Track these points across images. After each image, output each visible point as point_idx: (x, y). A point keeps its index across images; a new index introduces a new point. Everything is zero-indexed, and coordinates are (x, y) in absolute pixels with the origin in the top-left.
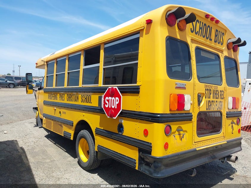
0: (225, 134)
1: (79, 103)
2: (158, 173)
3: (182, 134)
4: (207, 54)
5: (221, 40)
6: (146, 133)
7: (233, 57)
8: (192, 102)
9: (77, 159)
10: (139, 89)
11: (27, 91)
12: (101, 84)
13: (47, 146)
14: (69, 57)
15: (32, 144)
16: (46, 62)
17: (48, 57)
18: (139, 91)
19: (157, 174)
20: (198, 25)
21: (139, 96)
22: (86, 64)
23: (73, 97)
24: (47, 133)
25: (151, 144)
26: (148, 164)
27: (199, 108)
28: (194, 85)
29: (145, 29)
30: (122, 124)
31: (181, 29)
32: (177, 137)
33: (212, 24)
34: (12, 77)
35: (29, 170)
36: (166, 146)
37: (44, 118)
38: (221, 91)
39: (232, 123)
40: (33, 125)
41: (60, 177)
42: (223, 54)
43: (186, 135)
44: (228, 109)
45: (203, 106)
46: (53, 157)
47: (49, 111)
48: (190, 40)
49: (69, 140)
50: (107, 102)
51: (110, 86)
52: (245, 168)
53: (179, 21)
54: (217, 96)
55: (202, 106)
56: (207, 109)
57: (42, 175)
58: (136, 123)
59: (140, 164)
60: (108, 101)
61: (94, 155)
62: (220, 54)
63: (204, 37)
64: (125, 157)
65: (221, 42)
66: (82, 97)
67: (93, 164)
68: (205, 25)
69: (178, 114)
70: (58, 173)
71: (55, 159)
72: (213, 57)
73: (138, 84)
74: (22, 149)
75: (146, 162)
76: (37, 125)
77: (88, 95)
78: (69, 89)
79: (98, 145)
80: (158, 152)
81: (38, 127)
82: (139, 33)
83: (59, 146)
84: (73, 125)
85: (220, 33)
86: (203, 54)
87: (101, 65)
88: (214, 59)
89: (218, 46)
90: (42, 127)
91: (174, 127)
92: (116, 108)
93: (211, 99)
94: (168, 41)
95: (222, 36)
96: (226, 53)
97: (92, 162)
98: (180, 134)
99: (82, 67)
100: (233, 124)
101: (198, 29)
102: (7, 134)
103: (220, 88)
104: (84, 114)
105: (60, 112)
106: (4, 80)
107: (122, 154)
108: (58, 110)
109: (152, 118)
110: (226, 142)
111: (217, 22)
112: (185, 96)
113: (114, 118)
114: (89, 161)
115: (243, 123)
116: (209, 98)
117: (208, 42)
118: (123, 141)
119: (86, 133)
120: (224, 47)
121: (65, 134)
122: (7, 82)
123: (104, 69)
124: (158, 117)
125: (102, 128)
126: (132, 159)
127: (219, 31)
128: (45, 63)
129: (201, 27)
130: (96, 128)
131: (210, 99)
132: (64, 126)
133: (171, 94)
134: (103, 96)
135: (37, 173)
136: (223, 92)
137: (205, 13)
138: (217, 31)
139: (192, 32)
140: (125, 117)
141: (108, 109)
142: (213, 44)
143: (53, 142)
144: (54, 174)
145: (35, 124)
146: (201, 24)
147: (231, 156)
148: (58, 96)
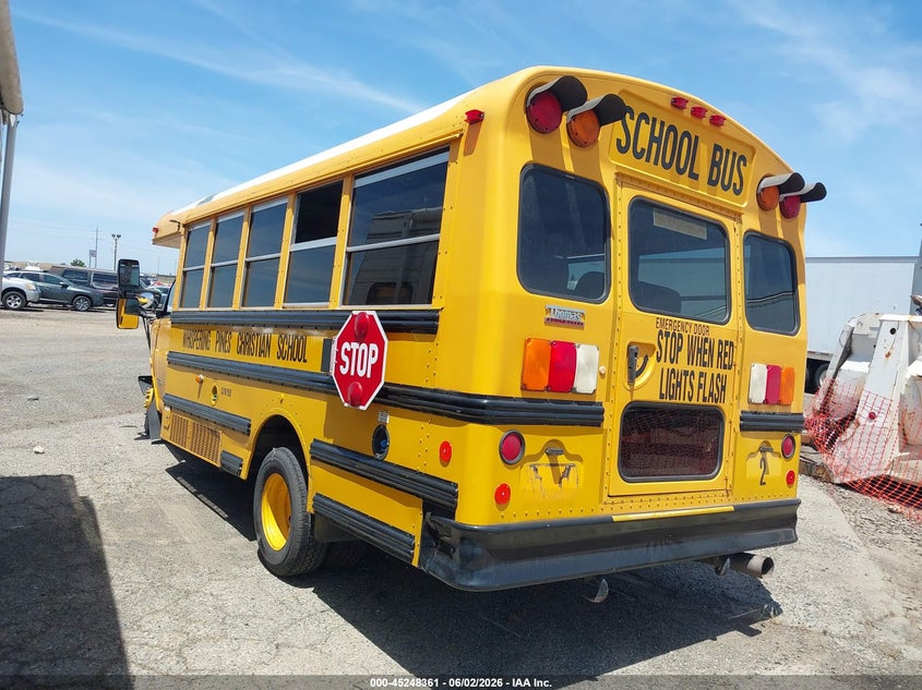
0: (730, 482)
1: (272, 360)
2: (471, 575)
3: (562, 465)
4: (677, 220)
5: (736, 179)
6: (446, 453)
7: (781, 235)
8: (603, 369)
9: (255, 544)
10: (437, 319)
11: (119, 321)
12: (335, 303)
13: (168, 499)
14: (252, 214)
15: (122, 489)
16: (184, 226)
17: (191, 209)
18: (436, 327)
19: (468, 579)
20: (645, 129)
21: (436, 341)
22: (299, 238)
23: (255, 342)
24: (174, 461)
25: (456, 486)
26: (446, 549)
27: (632, 391)
28: (616, 317)
29: (463, 139)
30: (385, 427)
31: (580, 142)
32: (546, 472)
33: (700, 129)
34: (85, 274)
35: (98, 564)
36: (503, 495)
37: (168, 409)
38: (720, 342)
39: (763, 450)
40: (134, 433)
41: (192, 588)
42: (741, 222)
43: (579, 471)
44: (750, 402)
45: (648, 387)
46: (181, 531)
47: (183, 385)
48: (614, 177)
49: (236, 479)
50: (345, 358)
51: (356, 310)
52: (817, 606)
53: (574, 117)
54: (706, 356)
55: (644, 384)
56: (662, 396)
57: (135, 578)
58: (423, 424)
59: (425, 547)
60: (349, 354)
61: (305, 527)
62: (728, 223)
63: (667, 166)
64: (387, 529)
65: (735, 184)
66: (282, 340)
67: (298, 556)
68: (672, 128)
69: (552, 401)
70: (189, 578)
71: (187, 539)
72: (701, 233)
73: (434, 305)
74: (87, 502)
75: (443, 542)
76: (146, 436)
77: (297, 337)
78: (244, 315)
79: (317, 494)
80: (474, 511)
81: (150, 441)
82: (447, 149)
83: (209, 502)
84: (249, 431)
85: (731, 157)
86: (659, 221)
87: (340, 242)
88: (705, 238)
89: (723, 198)
90: (163, 442)
91: (534, 441)
92: (369, 376)
93: (682, 364)
94: (531, 179)
95: (739, 164)
96: (752, 222)
97: (298, 547)
98: (557, 465)
99: (288, 245)
100: (769, 454)
101: (643, 142)
102: (43, 456)
103: (717, 333)
104: (282, 395)
105: (215, 391)
106: (57, 282)
107: (378, 521)
108: (210, 383)
109: (467, 409)
110: (732, 508)
111: (717, 120)
112: (578, 350)
113: (361, 408)
114: (289, 547)
115: (864, 468)
116: (672, 362)
117: (684, 184)
118: (382, 479)
119: (284, 456)
120: (747, 201)
121: (224, 462)
122: (69, 288)
123: (349, 255)
124: (483, 407)
125: (331, 441)
126: (405, 533)
127: (728, 151)
128: (182, 230)
129: (657, 134)
130: (315, 440)
131: (674, 366)
132: (222, 436)
133: (529, 340)
134: (336, 339)
135: (121, 574)
136: (732, 344)
137: (669, 93)
138: (717, 148)
139: (623, 150)
140: (396, 406)
141: (345, 380)
142: (703, 191)
143: (192, 488)
144: (176, 581)
145: (143, 430)
146: (658, 126)
147: (751, 556)
148: (213, 336)
